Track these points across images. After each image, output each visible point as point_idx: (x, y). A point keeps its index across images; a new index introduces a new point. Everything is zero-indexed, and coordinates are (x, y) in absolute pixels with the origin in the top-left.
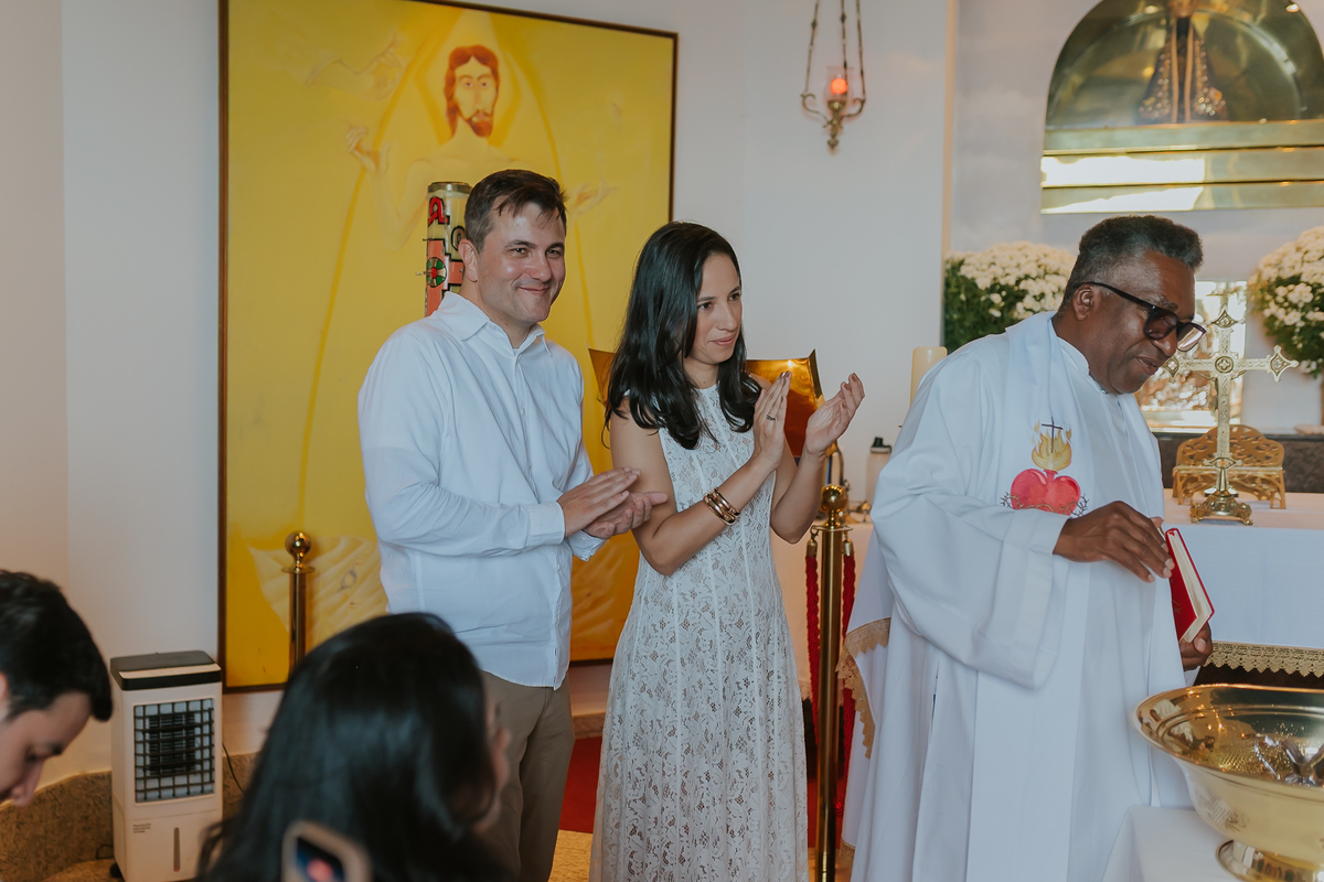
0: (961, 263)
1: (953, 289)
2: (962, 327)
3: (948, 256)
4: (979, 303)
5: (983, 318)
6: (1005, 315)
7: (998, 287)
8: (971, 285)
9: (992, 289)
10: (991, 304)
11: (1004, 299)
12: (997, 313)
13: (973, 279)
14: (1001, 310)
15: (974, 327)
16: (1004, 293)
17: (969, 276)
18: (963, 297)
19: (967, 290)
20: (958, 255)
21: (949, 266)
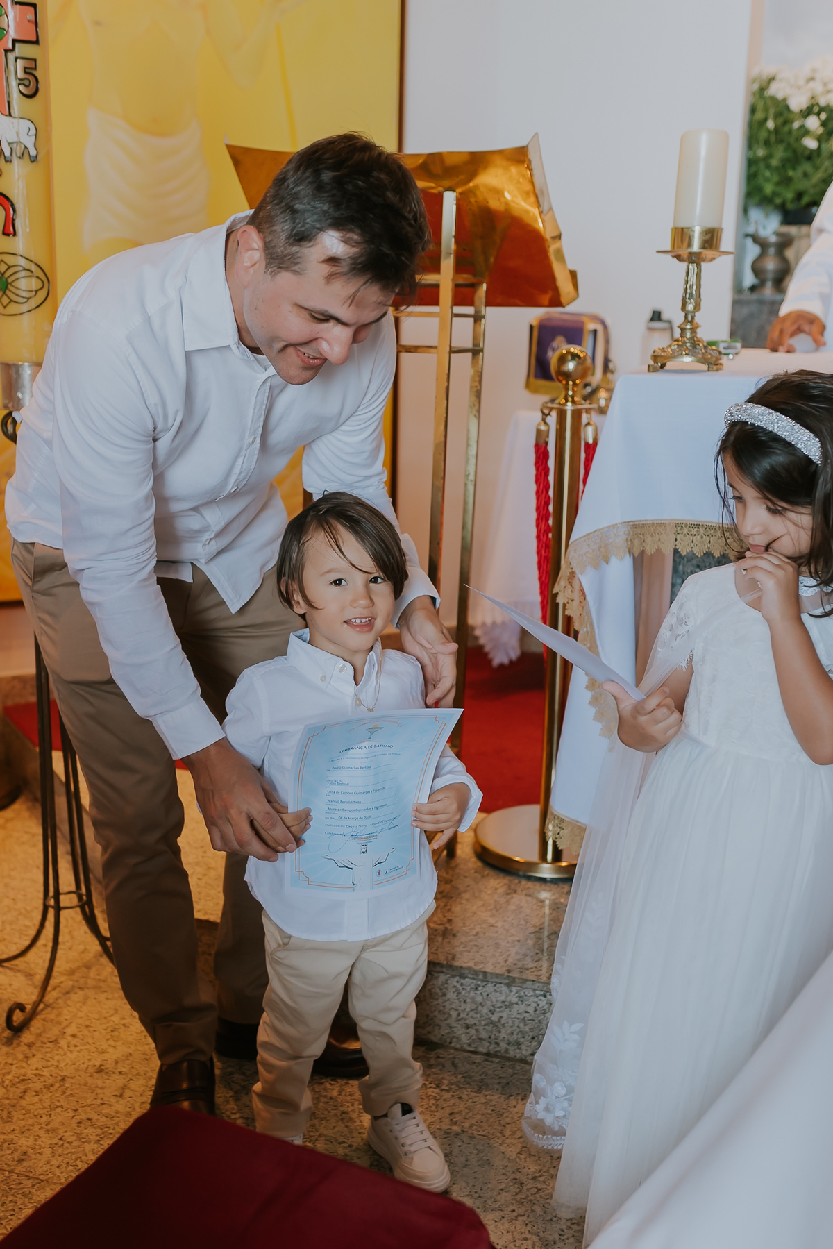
0: (771, 79)
1: (759, 115)
2: (768, 167)
3: (756, 71)
4: (790, 132)
5: (794, 151)
6: (824, 146)
7: (816, 109)
8: (782, 110)
9: (807, 112)
10: (805, 132)
11: (823, 124)
12: (811, 143)
13: (785, 100)
14: (819, 139)
15: (784, 166)
16: (823, 116)
17: (780, 96)
18: (770, 124)
19: (778, 115)
20: (767, 69)
21: (756, 87)
